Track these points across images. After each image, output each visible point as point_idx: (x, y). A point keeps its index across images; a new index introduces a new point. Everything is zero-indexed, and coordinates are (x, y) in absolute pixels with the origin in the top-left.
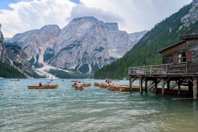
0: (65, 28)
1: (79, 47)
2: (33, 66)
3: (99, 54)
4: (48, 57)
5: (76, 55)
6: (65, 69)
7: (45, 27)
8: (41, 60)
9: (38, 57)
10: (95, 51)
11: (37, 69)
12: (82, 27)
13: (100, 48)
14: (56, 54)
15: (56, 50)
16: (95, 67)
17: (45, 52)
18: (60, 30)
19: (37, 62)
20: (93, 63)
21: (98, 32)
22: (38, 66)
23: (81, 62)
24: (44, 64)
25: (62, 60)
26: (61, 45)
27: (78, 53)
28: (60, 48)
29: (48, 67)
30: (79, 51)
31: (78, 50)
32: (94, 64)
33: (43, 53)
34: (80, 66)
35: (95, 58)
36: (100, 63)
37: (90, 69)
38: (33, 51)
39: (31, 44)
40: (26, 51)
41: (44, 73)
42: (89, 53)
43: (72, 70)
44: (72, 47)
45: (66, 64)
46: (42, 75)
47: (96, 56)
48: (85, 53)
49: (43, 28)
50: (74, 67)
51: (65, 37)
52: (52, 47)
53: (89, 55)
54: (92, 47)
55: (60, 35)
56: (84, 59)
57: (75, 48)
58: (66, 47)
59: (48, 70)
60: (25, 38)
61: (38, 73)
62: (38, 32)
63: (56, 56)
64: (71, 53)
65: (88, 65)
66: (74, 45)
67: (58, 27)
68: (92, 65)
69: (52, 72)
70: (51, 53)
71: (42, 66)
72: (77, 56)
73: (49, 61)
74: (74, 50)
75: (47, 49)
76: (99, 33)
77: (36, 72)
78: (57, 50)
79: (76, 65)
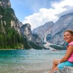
4: (48, 39)
9: (43, 39)
12: (67, 20)
14: (52, 37)
18: (53, 24)
22: (44, 43)
24: (47, 42)
25: (56, 40)
26: (55, 32)
29: (49, 44)
43: (61, 45)
50: (63, 44)
64: (61, 36)
69: (51, 46)
75: (48, 35)
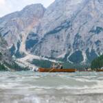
0: (50, 7)
1: (69, 29)
2: (14, 56)
3: (96, 37)
4: (31, 44)
5: (65, 40)
6: (52, 58)
7: (27, 7)
8: (23, 48)
9: (19, 45)
10: (91, 33)
11: (18, 59)
13: (97, 28)
14: (40, 40)
15: (39, 35)
16: (91, 54)
17: (28, 38)
19: (18, 50)
20: (88, 49)
21: (93, 7)
22: (19, 55)
23: (72, 48)
24: (26, 53)
25: (48, 46)
26: (46, 28)
27: (68, 37)
28: (45, 32)
29: (30, 57)
30: (69, 35)
31: (67, 33)
32: (90, 51)
33: (24, 39)
34: (70, 54)
35: (91, 42)
36: (98, 49)
37: (85, 58)
38: (13, 37)
39: (11, 29)
40: (6, 38)
41: (27, 64)
42: (83, 37)
43: (60, 59)
44: (60, 30)
45: (53, 51)
46: (25, 67)
47: (92, 39)
48: (77, 36)
49: (24, 9)
51: (51, 18)
52: (35, 31)
53: (83, 39)
54: (86, 28)
55: (45, 15)
56: (76, 44)
57: (63, 30)
58: (52, 29)
59: (31, 60)
60: (4, 22)
61: (20, 64)
62: (19, 14)
63: (41, 42)
64: (58, 37)
65: (81, 52)
66: (63, 27)
67: (42, 6)
68: (87, 52)
69: (35, 62)
70: (34, 38)
71: (23, 55)
72: (67, 41)
73: (31, 49)
74: (63, 33)
75: (30, 35)
76: (95, 9)
77: (17, 63)
78: (41, 35)
79: (65, 53)
